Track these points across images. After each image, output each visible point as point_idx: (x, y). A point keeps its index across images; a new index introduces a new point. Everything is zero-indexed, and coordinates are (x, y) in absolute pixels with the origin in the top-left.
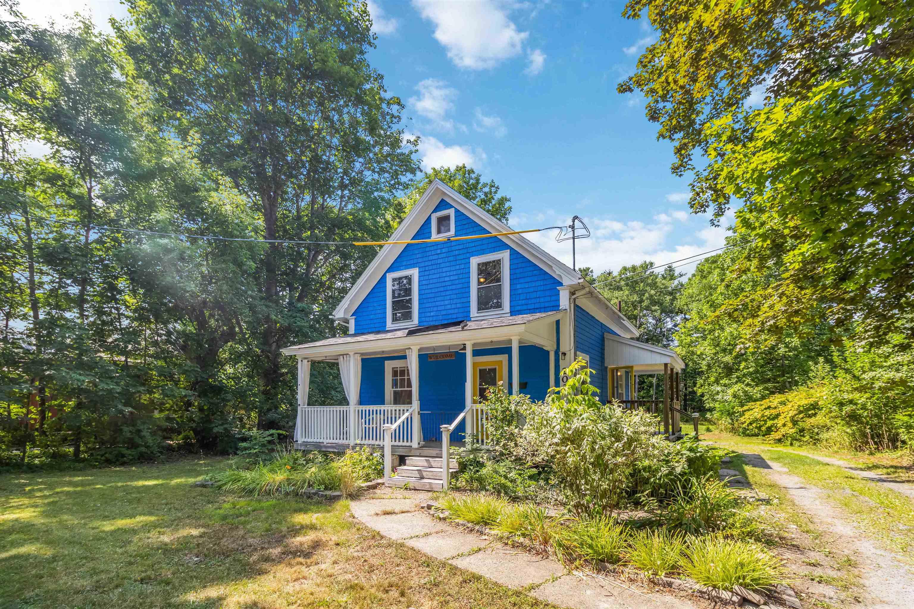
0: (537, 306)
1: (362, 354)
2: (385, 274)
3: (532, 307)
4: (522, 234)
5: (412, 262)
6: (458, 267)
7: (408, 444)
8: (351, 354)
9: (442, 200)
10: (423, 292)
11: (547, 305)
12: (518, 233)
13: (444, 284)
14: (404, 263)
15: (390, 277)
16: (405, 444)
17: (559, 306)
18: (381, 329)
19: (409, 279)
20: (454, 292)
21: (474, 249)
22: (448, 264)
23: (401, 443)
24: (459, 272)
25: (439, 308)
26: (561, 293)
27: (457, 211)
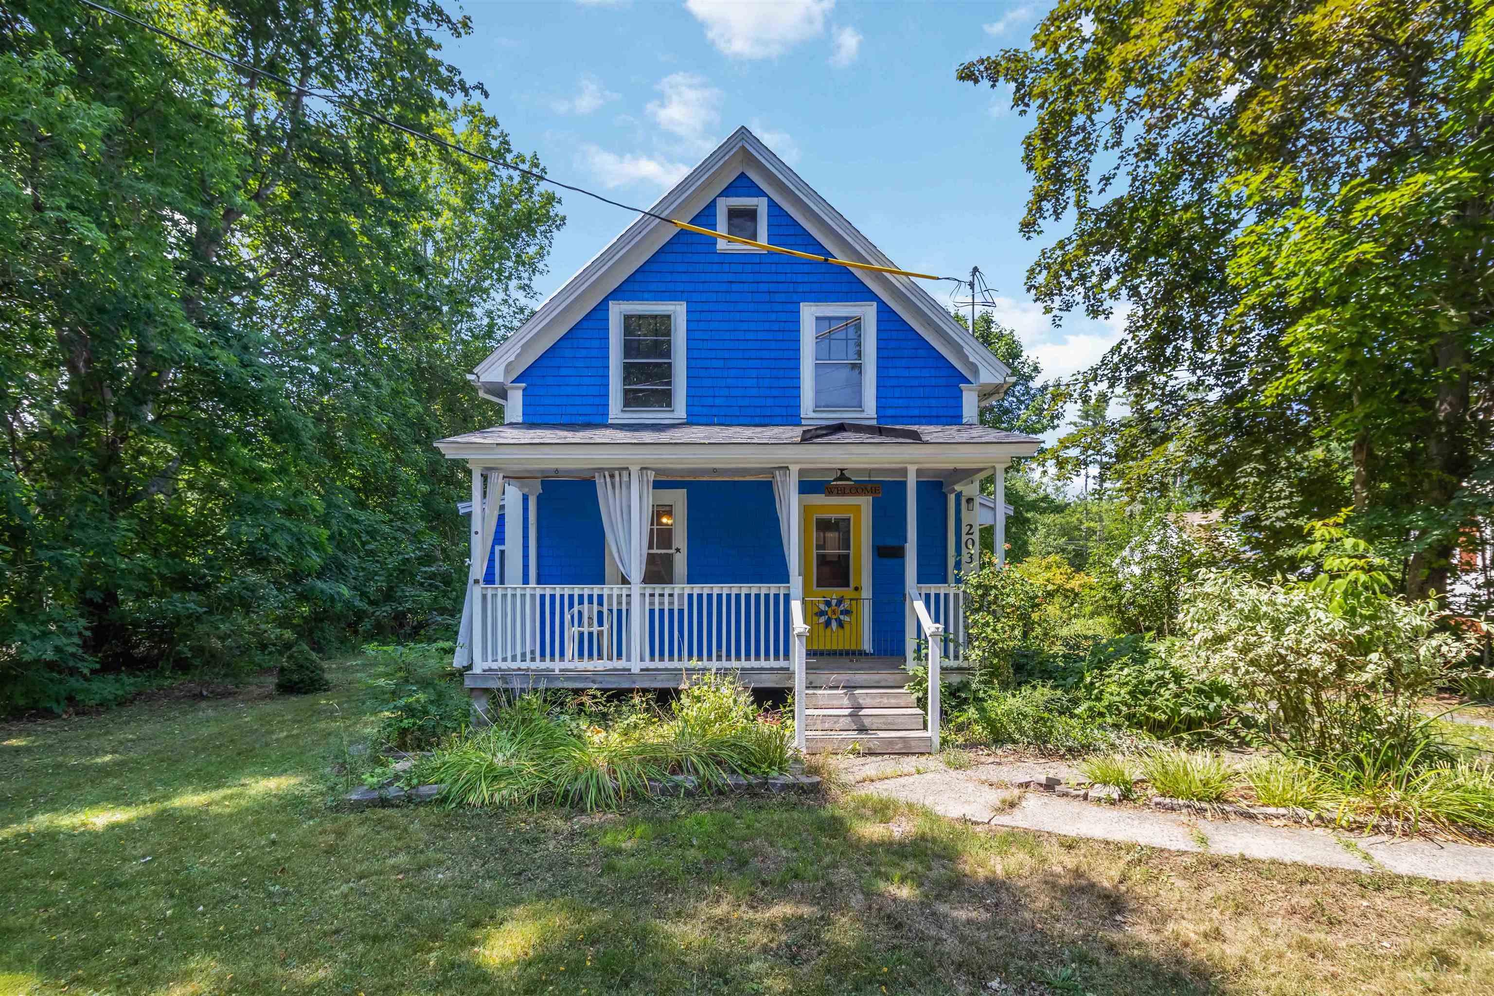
0: (927, 412)
1: (657, 471)
2: (606, 300)
3: (916, 412)
4: (912, 278)
5: (671, 287)
6: (773, 317)
7: (782, 663)
8: (634, 469)
9: (743, 175)
10: (696, 354)
11: (941, 412)
12: (907, 274)
13: (743, 345)
14: (653, 287)
15: (617, 311)
16: (772, 663)
17: (961, 417)
18: (598, 420)
19: (663, 323)
20: (765, 364)
21: (806, 287)
22: (751, 307)
23: (763, 663)
24: (776, 327)
25: (734, 392)
26: (965, 395)
27: (772, 204)
